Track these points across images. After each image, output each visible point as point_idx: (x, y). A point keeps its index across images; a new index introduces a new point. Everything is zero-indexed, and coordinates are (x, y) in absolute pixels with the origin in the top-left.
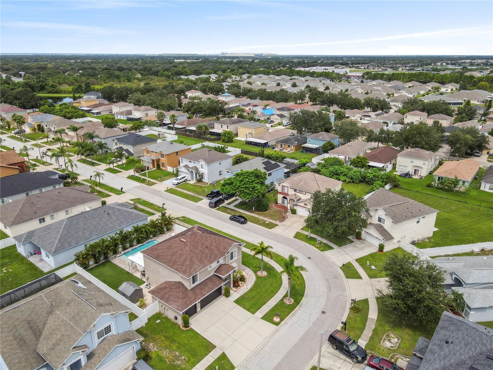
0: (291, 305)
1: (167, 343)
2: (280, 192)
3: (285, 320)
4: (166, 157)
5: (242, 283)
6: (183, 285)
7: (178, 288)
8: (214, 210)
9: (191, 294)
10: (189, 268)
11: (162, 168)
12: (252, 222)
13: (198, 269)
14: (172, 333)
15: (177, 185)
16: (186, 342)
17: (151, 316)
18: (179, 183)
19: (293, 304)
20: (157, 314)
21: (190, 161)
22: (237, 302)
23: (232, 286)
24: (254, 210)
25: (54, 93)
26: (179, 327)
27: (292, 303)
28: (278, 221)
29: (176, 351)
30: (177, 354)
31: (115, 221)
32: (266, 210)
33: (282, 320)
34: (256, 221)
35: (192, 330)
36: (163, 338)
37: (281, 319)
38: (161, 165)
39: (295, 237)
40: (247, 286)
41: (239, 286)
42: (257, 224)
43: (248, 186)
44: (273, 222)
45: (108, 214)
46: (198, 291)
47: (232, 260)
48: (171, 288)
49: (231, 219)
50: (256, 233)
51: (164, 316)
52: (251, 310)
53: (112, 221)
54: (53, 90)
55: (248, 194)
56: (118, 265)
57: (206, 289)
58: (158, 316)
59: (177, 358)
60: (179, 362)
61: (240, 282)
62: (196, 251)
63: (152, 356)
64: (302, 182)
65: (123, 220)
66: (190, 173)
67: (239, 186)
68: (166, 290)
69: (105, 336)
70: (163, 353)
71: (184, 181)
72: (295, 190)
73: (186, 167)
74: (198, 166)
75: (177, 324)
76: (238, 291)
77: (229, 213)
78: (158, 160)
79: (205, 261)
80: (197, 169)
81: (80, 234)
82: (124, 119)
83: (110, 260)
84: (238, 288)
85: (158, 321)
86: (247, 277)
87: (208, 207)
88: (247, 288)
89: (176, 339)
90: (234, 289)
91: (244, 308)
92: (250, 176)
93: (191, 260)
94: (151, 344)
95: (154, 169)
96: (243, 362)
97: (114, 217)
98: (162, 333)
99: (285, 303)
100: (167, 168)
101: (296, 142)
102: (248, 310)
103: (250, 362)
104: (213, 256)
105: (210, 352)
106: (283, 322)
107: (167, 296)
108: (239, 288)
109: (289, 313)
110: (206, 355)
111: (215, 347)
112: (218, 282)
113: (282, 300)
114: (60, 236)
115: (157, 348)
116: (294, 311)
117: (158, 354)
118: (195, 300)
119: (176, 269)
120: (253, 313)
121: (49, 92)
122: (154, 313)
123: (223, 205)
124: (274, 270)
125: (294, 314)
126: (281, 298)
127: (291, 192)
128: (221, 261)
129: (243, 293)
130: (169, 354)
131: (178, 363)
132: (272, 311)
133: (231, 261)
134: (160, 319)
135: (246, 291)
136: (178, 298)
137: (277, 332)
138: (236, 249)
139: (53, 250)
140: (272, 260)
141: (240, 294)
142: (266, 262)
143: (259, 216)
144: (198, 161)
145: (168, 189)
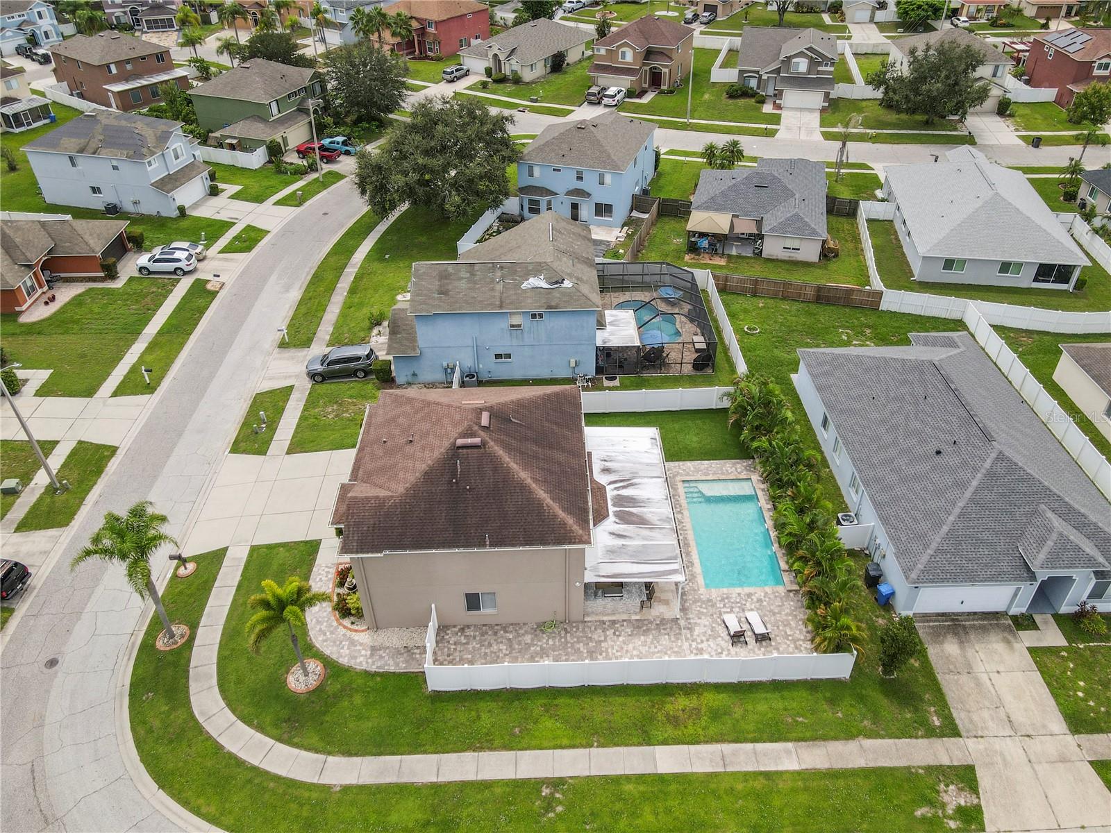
102: (270, 547)
113: (194, 627)
120: (254, 549)
126: (200, 631)
140: (315, 781)
141: (320, 565)
142: (329, 753)
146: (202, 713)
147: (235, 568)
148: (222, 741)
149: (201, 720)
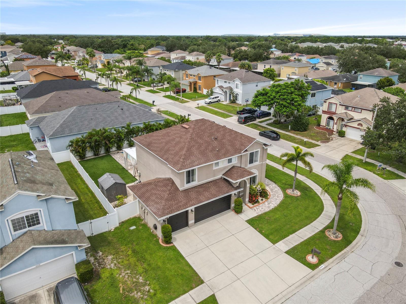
0: (338, 241)
1: (133, 260)
2: (325, 112)
3: (326, 264)
4: (203, 80)
5: (262, 200)
6: (173, 183)
7: (166, 185)
8: (243, 126)
9: (181, 197)
10: (184, 159)
11: (198, 91)
12: (287, 140)
13: (196, 163)
14: (144, 247)
15: (209, 103)
16: (160, 264)
17: (127, 219)
18: (212, 103)
20: (135, 218)
21: (225, 82)
22: (251, 222)
23: (247, 200)
24: (290, 128)
26: (157, 241)
27: (339, 239)
28: (319, 141)
29: (141, 276)
30: (141, 280)
31: (128, 117)
32: (305, 130)
33: (321, 262)
35: (174, 249)
36: (130, 253)
37: (319, 260)
38: (198, 88)
40: (269, 204)
41: (257, 202)
42: (292, 142)
43: (285, 97)
44: (314, 142)
45: (122, 109)
46: (193, 195)
47: (252, 165)
48: (156, 185)
49: (261, 134)
51: (143, 222)
52: (271, 237)
53: (124, 116)
56: (117, 160)
57: (207, 194)
58: (136, 221)
59: (137, 286)
60: (139, 294)
61: (260, 199)
62: (200, 141)
63: (103, 276)
64: (357, 99)
65: (136, 117)
66: (223, 94)
68: (149, 188)
69: (28, 229)
70: (120, 274)
71: (217, 102)
72: (347, 107)
73: (221, 87)
74: (232, 87)
75: (156, 236)
76: (255, 208)
77: (259, 130)
78: (195, 83)
79: (210, 154)
80: (231, 89)
81: (86, 123)
83: (111, 155)
84: (255, 205)
85: (133, 228)
86: (271, 193)
87: (237, 123)
88: (269, 207)
89: (147, 256)
90: (250, 205)
91: (260, 232)
93: (189, 150)
94: (110, 257)
95: (190, 92)
97: (127, 113)
98: (132, 244)
99: (328, 237)
100: (203, 91)
101: (345, 79)
102: (267, 236)
104: (223, 151)
105: (192, 288)
106: (322, 266)
107: (148, 194)
108: (256, 204)
109: (335, 253)
110: (185, 292)
111: (202, 282)
112: (225, 189)
113: (323, 231)
114: (64, 121)
115: (115, 265)
116: (343, 252)
117: (112, 274)
118: (186, 205)
119: (166, 160)
120: (274, 242)
122: (132, 216)
123: (254, 122)
124: (311, 191)
125: (344, 257)
126: (321, 228)
127: (341, 110)
128: (235, 162)
129: (262, 213)
130: (128, 278)
131: (136, 296)
132: (306, 244)
133: (249, 166)
134: (135, 225)
135: (267, 210)
136: (162, 198)
137: (312, 279)
138: (259, 150)
139: (51, 133)
140: (309, 179)
141: (257, 213)
142: (301, 181)
143: (296, 135)
144: (234, 81)
145: (199, 105)
147: (289, 241)
148: (330, 199)
149: (335, 207)
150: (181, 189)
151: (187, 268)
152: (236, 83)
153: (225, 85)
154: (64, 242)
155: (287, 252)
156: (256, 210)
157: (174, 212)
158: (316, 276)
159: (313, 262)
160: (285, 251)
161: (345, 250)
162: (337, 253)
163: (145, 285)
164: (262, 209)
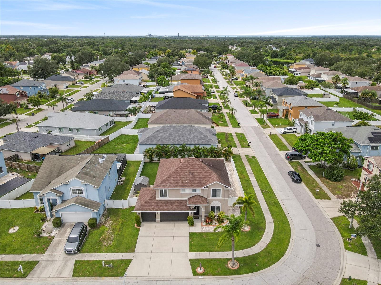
0: (230, 269)
1: (118, 227)
2: (365, 168)
3: (206, 277)
4: (293, 109)
5: (215, 224)
6: (156, 194)
7: (152, 194)
8: (287, 161)
9: (154, 204)
10: (162, 182)
11: (289, 118)
12: (307, 185)
13: (167, 186)
15: (283, 133)
16: (125, 234)
18: (286, 133)
19: (234, 270)
21: (305, 116)
22: (192, 234)
24: (323, 175)
25: (289, 59)
28: (336, 196)
29: (114, 236)
30: (112, 238)
33: (203, 274)
34: (312, 186)
35: (138, 230)
36: (120, 223)
38: (289, 115)
39: (332, 219)
41: (211, 224)
42: (309, 189)
44: (330, 194)
45: (190, 132)
47: (214, 198)
49: (290, 174)
50: (295, 196)
52: (193, 247)
54: (289, 57)
55: (315, 155)
59: (108, 240)
60: (106, 243)
61: (214, 222)
63: (101, 228)
67: (310, 145)
68: (147, 192)
69: (78, 195)
70: (107, 231)
71: (293, 132)
73: (301, 120)
74: (309, 122)
76: (204, 227)
77: (295, 169)
79: (180, 183)
81: (163, 138)
82: (314, 80)
84: (207, 225)
89: (125, 228)
90: (204, 224)
91: (190, 242)
92: (329, 138)
94: (111, 222)
95: (283, 118)
96: (132, 278)
97: (192, 135)
98: (125, 220)
99: (227, 264)
100: (291, 119)
102: (191, 246)
103: (135, 282)
104: (190, 184)
105: (127, 252)
106: (202, 277)
108: (209, 225)
110: (122, 252)
111: (134, 251)
112: (184, 208)
113: (229, 259)
115: (110, 226)
116: (225, 276)
118: (154, 209)
120: (191, 251)
121: (286, 59)
123: (300, 161)
124: (261, 232)
125: (223, 279)
127: (376, 172)
128: (198, 192)
129: (206, 231)
130: (108, 234)
131: (104, 243)
132: (207, 261)
133: (211, 198)
136: (144, 200)
137: (186, 279)
138: (221, 189)
140: (273, 223)
141: (202, 230)
142: (265, 222)
143: (322, 183)
144: (310, 117)
145: (271, 134)
146: (260, 249)
147: (200, 254)
148: (268, 243)
149: (262, 249)
150: (157, 199)
151: (134, 242)
152: (311, 119)
153: (305, 119)
154: (87, 206)
155: (190, 260)
156: (204, 228)
157: (144, 210)
158: (191, 279)
159: (198, 272)
160: (190, 258)
161: (228, 276)
162: (220, 275)
163: (112, 240)
164: (209, 229)
